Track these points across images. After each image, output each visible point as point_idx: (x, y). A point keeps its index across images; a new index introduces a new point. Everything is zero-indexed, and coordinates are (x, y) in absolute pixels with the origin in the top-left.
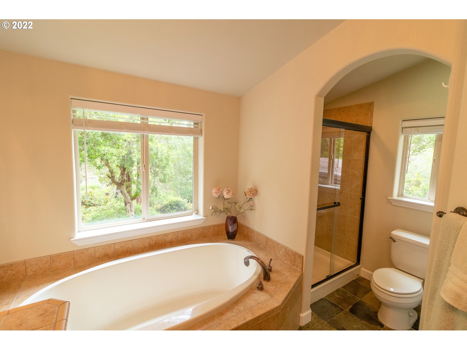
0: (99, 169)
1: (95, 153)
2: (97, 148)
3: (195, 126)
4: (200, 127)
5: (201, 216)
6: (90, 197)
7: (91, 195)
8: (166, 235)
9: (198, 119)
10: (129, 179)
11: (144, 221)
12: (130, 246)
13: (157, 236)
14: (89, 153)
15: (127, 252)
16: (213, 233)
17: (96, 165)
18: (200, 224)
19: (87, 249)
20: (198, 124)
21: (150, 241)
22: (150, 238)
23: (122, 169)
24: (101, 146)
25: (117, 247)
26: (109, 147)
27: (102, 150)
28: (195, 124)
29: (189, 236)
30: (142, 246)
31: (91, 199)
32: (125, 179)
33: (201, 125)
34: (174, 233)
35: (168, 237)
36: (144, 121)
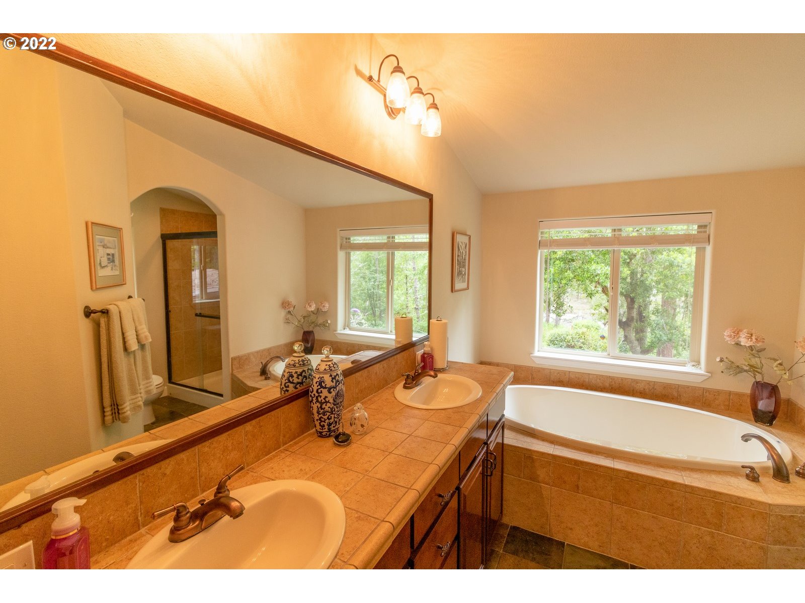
0: (591, 297)
1: (583, 274)
2: (586, 267)
3: (700, 230)
4: (709, 232)
5: (701, 370)
6: (581, 341)
7: (583, 337)
8: (637, 381)
9: (704, 219)
10: (642, 318)
11: (608, 356)
12: (587, 380)
13: (622, 379)
14: (576, 274)
15: (583, 386)
16: (727, 403)
17: (586, 291)
18: (696, 382)
19: (544, 369)
20: (705, 226)
21: (611, 382)
22: (612, 378)
23: (629, 299)
24: (592, 263)
25: (572, 376)
26: (603, 265)
27: (593, 268)
28: (699, 227)
29: (675, 394)
30: (601, 385)
31: (583, 343)
32: (633, 317)
33: (710, 228)
34: (649, 383)
35: (639, 384)
36: (617, 233)
